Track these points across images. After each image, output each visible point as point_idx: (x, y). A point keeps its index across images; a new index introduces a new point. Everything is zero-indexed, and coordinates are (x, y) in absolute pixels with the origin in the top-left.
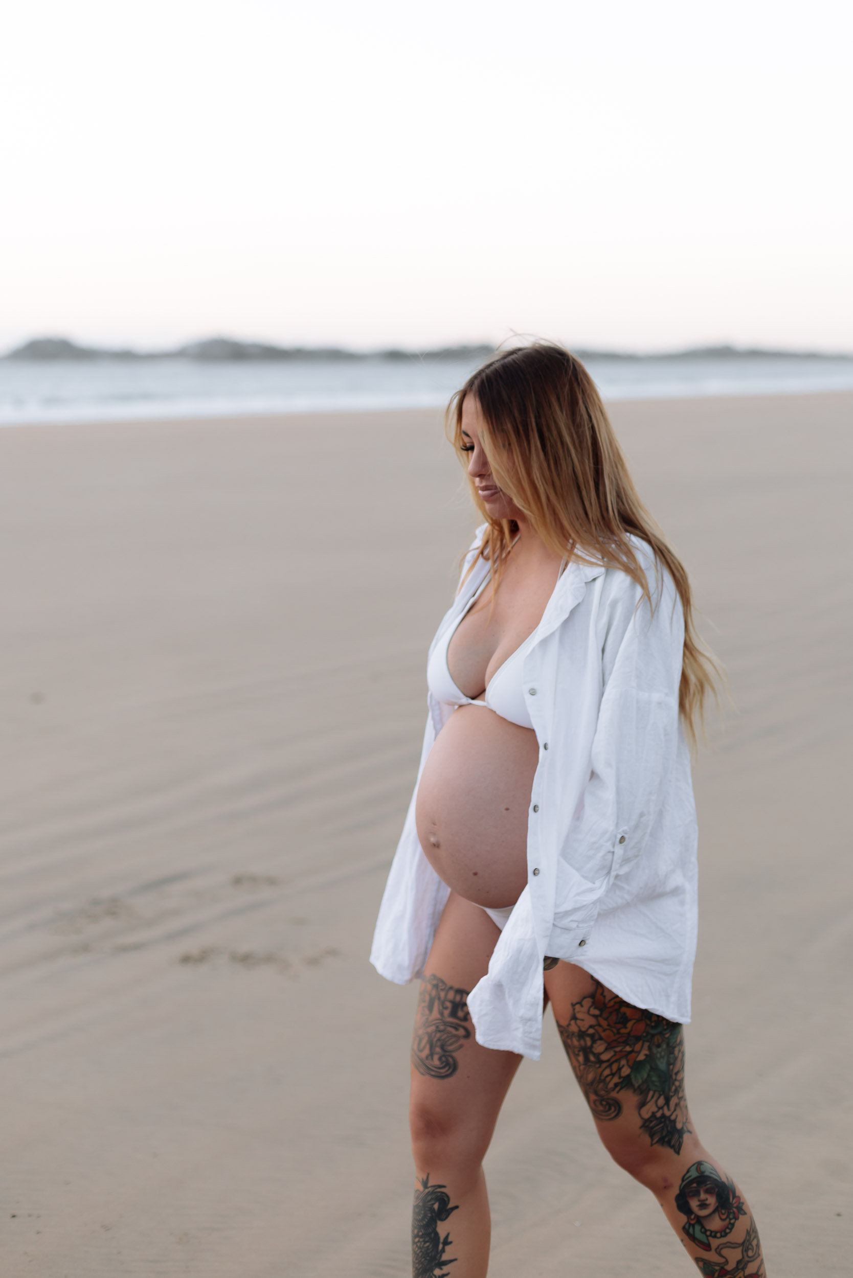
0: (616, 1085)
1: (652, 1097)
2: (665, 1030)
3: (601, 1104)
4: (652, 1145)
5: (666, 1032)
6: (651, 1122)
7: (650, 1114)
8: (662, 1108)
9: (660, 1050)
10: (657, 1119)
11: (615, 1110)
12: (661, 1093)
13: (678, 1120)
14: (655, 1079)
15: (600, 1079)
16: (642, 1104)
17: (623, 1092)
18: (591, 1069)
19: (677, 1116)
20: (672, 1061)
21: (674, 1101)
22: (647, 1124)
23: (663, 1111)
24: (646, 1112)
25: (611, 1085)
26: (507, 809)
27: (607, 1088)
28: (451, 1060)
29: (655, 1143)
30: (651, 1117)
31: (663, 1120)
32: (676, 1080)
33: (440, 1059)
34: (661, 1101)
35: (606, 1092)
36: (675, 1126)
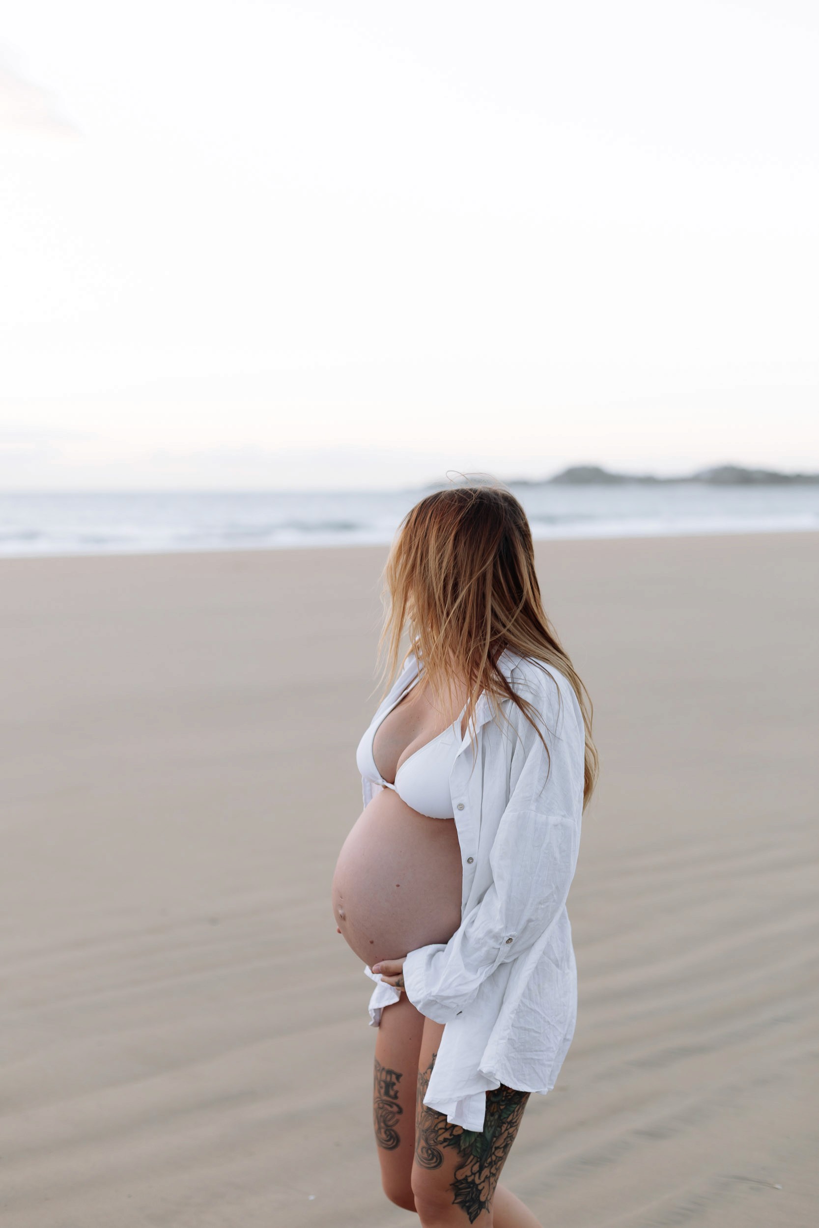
0: (445, 1140)
1: (471, 1162)
2: (503, 1101)
3: (427, 1152)
4: (453, 1203)
5: (503, 1103)
6: (462, 1183)
7: (463, 1177)
8: (474, 1174)
9: (492, 1118)
10: (467, 1183)
11: (436, 1162)
12: (479, 1160)
13: (483, 1192)
14: (478, 1145)
15: (434, 1129)
16: (461, 1166)
17: (448, 1149)
18: (430, 1118)
19: (484, 1187)
20: (497, 1134)
21: (486, 1172)
22: (457, 1184)
23: (475, 1177)
24: (460, 1175)
25: (441, 1138)
26: (398, 886)
27: (436, 1139)
28: (393, 1133)
29: (457, 1203)
30: (464, 1179)
31: (472, 1185)
32: (494, 1153)
33: (385, 1133)
34: (476, 1168)
35: (435, 1142)
36: (479, 1197)
